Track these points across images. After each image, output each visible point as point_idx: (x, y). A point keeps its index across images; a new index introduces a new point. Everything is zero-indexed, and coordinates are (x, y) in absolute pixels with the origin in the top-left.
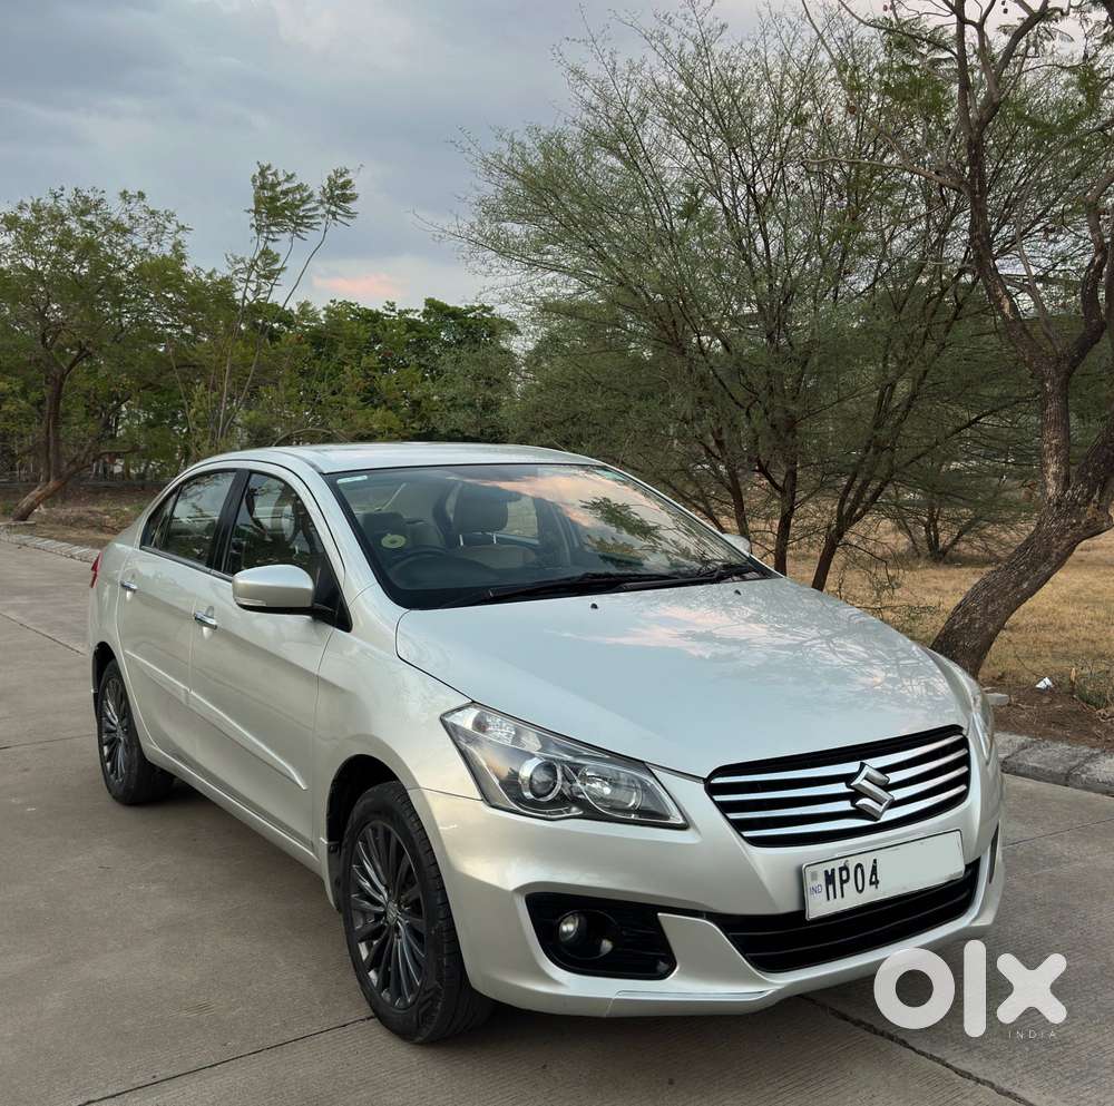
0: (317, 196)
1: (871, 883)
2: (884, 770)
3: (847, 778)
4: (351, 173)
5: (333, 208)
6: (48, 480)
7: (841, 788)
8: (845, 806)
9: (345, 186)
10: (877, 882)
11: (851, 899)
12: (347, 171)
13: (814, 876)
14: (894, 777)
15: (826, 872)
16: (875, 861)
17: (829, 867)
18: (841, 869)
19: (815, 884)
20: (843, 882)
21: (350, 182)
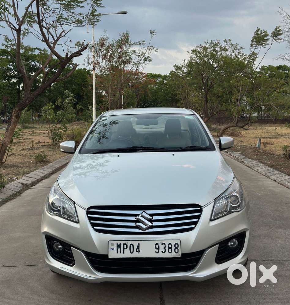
0: (270, 35)
1: (137, 251)
2: (152, 215)
3: (135, 215)
4: (281, 27)
5: (275, 38)
6: (205, 118)
7: (133, 218)
8: (133, 224)
9: (279, 31)
10: (139, 251)
11: (127, 254)
12: (280, 27)
13: (112, 244)
14: (155, 218)
15: (117, 244)
16: (139, 244)
17: (119, 243)
18: (124, 244)
19: (112, 247)
20: (124, 249)
21: (281, 29)
